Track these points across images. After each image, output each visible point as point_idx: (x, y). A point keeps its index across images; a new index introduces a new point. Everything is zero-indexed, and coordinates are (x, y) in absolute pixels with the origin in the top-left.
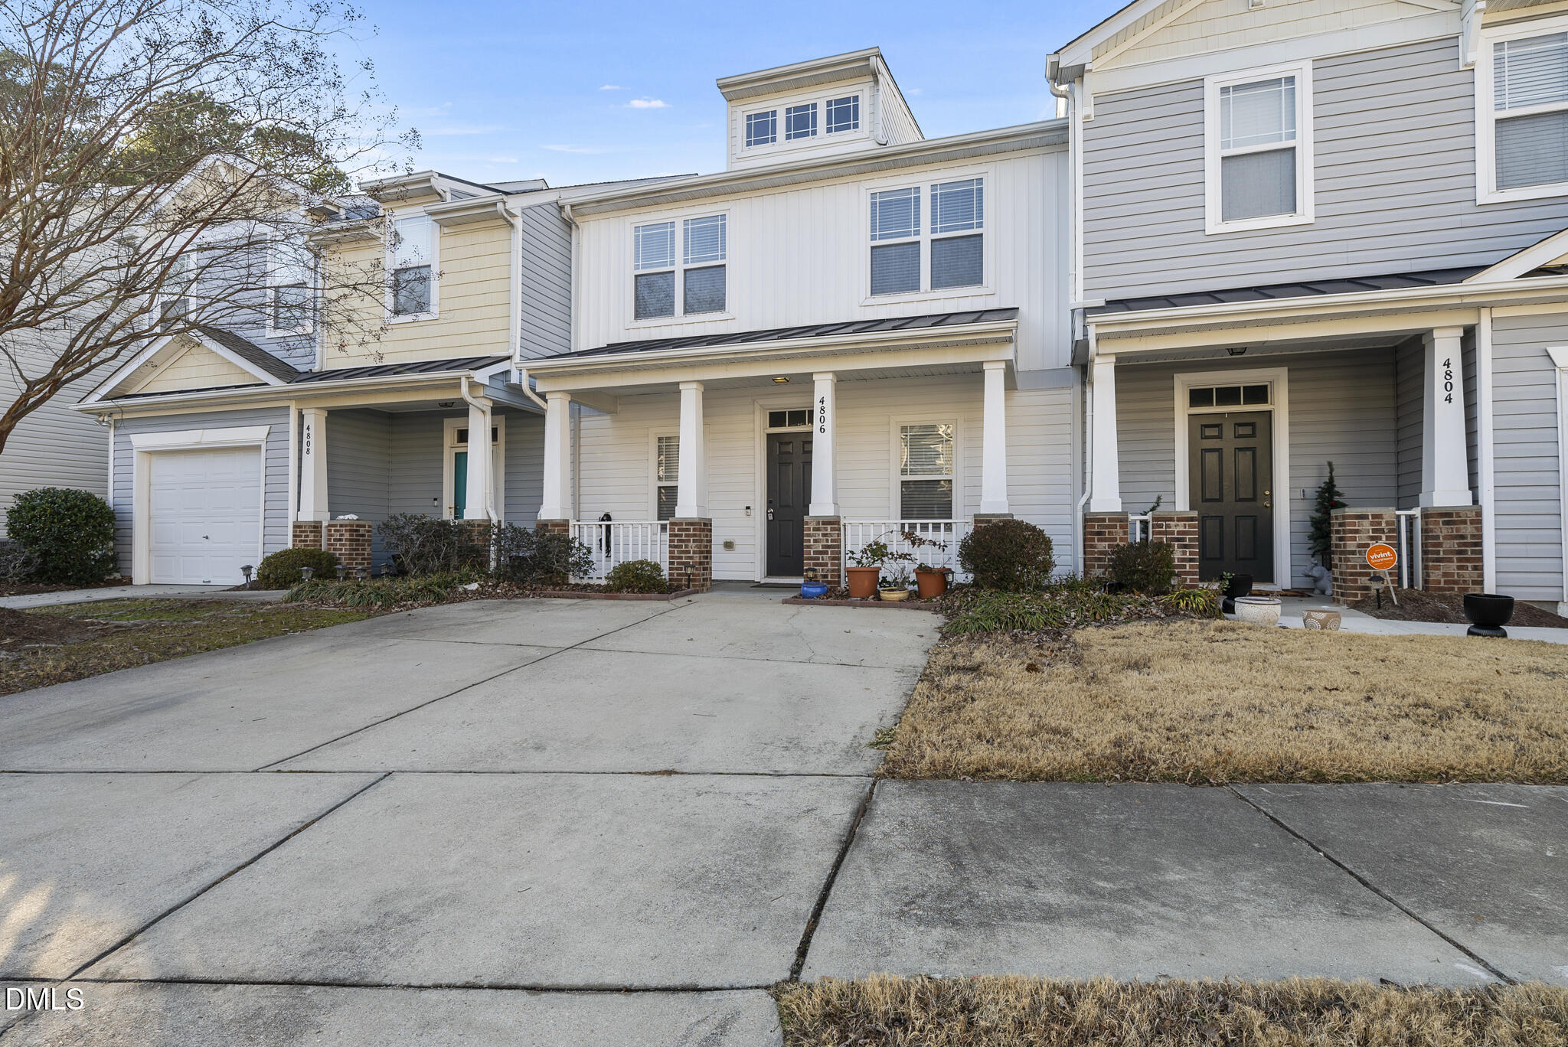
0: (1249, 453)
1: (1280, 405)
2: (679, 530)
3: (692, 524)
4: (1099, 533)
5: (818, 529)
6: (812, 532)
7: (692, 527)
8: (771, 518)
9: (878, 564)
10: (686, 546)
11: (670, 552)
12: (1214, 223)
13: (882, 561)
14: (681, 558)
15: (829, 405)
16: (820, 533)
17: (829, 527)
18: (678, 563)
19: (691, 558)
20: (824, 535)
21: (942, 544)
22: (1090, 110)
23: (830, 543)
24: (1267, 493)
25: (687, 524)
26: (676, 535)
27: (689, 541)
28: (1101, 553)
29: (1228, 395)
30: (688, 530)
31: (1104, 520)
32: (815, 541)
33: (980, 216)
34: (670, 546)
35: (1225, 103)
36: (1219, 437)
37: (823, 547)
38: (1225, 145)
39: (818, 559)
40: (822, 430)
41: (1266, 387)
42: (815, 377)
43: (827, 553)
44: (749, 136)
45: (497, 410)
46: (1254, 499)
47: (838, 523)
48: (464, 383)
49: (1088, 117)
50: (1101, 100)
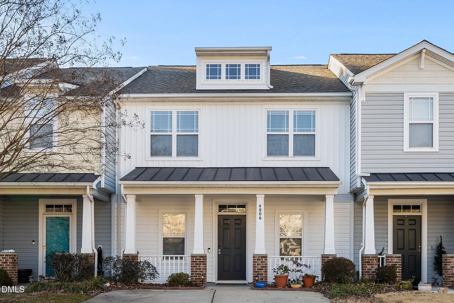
0: (414, 231)
1: (424, 213)
2: (196, 259)
3: (202, 257)
4: (368, 262)
5: (259, 260)
6: (256, 261)
7: (202, 258)
8: (220, 253)
9: (286, 274)
10: (199, 267)
11: (192, 269)
12: (406, 148)
13: (288, 272)
14: (197, 271)
15: (263, 207)
16: (260, 261)
17: (264, 259)
18: (195, 274)
19: (202, 272)
20: (262, 262)
21: (309, 266)
22: (364, 99)
23: (264, 266)
24: (420, 247)
25: (199, 257)
26: (194, 262)
27: (201, 264)
28: (368, 269)
29: (407, 208)
30: (200, 259)
31: (369, 257)
32: (258, 264)
33: (314, 127)
34: (191, 266)
35: (411, 103)
36: (403, 224)
37: (261, 267)
38: (411, 119)
39: (259, 272)
40: (260, 218)
41: (420, 206)
42: (257, 196)
43: (263, 269)
44: (207, 74)
45: (96, 199)
46: (415, 249)
47: (267, 257)
48: (88, 188)
49: (363, 101)
50: (368, 95)
